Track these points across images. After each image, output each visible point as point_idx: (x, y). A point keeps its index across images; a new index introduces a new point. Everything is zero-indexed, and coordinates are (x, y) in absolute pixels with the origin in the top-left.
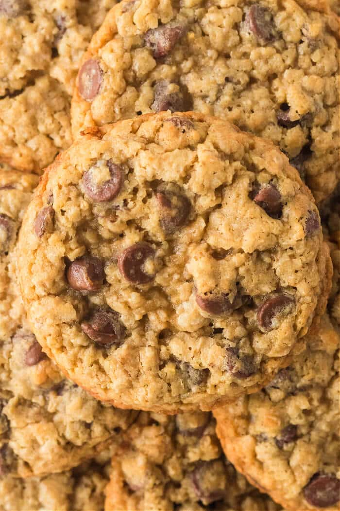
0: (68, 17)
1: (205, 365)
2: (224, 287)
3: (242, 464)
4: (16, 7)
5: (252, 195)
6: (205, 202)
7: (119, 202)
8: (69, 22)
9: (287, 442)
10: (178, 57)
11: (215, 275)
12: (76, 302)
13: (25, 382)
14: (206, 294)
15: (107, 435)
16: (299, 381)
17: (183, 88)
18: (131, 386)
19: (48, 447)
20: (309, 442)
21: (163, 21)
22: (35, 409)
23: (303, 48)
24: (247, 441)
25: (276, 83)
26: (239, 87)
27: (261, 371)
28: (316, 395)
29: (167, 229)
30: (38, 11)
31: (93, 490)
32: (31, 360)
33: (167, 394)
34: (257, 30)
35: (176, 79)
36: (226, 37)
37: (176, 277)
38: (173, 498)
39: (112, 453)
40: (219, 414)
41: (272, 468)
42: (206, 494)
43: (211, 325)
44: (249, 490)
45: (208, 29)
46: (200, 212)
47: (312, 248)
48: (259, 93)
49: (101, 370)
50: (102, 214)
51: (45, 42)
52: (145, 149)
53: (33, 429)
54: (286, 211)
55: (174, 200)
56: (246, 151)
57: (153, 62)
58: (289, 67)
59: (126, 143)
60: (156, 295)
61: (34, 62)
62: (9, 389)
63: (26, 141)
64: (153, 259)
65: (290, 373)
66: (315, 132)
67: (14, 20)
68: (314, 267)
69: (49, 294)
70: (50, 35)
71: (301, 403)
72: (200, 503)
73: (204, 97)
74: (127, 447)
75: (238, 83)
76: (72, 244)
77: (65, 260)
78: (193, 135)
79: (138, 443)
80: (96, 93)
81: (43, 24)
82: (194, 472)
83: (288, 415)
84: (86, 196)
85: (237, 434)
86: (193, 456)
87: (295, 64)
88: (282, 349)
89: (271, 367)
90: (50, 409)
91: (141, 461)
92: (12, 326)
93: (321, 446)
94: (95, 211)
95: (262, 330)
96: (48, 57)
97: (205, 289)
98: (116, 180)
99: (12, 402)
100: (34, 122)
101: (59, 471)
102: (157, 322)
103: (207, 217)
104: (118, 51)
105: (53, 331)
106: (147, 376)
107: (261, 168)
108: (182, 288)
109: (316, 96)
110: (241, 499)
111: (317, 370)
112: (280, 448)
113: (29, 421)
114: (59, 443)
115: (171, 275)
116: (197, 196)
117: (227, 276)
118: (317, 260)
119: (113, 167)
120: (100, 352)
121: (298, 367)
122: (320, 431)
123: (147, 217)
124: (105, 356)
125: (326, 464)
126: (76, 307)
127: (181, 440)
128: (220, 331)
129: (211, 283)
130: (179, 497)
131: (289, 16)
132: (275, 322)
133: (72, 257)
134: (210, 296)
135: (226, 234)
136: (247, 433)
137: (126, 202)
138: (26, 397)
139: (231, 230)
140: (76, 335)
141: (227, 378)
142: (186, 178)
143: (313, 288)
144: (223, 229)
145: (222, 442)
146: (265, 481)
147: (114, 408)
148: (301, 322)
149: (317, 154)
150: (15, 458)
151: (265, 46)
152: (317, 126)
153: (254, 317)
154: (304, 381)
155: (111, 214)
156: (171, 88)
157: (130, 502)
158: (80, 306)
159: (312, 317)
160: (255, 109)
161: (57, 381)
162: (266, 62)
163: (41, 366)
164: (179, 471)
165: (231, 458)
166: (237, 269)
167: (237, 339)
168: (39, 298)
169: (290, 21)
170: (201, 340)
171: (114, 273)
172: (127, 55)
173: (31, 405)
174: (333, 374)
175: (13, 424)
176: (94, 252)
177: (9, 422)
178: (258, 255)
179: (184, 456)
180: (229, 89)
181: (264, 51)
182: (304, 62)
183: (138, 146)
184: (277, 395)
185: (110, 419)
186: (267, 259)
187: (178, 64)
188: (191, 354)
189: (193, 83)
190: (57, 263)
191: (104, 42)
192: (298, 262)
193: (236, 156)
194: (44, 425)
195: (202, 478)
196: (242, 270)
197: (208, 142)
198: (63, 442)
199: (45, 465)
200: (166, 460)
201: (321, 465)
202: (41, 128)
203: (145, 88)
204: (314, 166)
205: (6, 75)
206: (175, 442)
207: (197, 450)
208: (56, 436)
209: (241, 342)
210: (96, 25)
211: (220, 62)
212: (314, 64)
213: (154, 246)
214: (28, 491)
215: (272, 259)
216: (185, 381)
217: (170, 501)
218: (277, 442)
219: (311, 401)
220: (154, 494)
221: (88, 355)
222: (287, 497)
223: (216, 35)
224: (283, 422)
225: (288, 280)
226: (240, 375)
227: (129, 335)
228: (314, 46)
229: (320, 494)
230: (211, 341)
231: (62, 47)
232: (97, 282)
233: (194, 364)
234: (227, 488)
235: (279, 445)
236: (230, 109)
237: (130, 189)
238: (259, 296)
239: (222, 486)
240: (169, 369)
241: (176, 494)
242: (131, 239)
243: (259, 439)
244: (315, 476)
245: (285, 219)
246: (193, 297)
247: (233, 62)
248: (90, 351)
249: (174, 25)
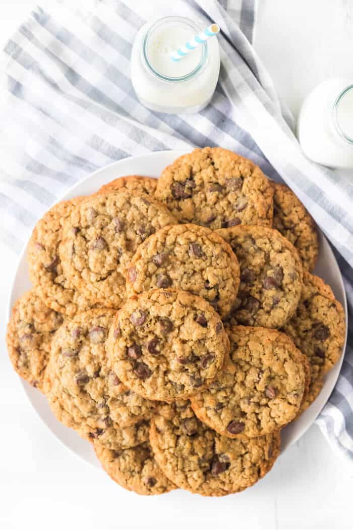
0: (122, 248)
1: (183, 383)
2: (187, 354)
3: (202, 418)
4: (102, 246)
5: (195, 319)
6: (177, 323)
7: (145, 325)
8: (123, 251)
9: (218, 409)
10: (166, 265)
11: (183, 350)
12: (131, 362)
13: (114, 392)
14: (180, 357)
15: (147, 410)
16: (221, 385)
17: (168, 276)
18: (154, 393)
19: (125, 416)
20: (228, 409)
21: (159, 252)
22: (119, 402)
23: (213, 258)
24: (203, 409)
25: (204, 272)
26: (189, 275)
27: (205, 383)
28: (228, 391)
29: (164, 333)
30: (111, 247)
31: (145, 432)
32: (116, 383)
33: (169, 395)
34: (195, 253)
35: (166, 273)
36: (183, 256)
37: (169, 351)
38: (176, 433)
39: (151, 417)
40: (192, 400)
41: (214, 420)
42: (190, 431)
43: (184, 368)
44: (207, 428)
45: (177, 254)
46: (176, 326)
47: (220, 337)
48: (197, 276)
49: (143, 387)
50: (139, 329)
51: (114, 259)
52: (154, 305)
53: (119, 410)
54: (209, 324)
55: (166, 323)
56: (192, 303)
57: (156, 268)
58: (208, 266)
59: (146, 303)
60: (162, 358)
61: (111, 267)
62: (108, 394)
63: (109, 297)
64: (159, 345)
65: (217, 383)
66: (219, 291)
67: (102, 251)
68: (221, 344)
69: (121, 360)
70: (116, 256)
71: (223, 394)
72: (187, 435)
73: (177, 280)
74: (157, 414)
75: (189, 274)
76: (128, 341)
77: (126, 347)
78: (171, 299)
79: (161, 412)
80: (135, 280)
81: (113, 252)
82: (184, 423)
83: (218, 399)
84: (133, 323)
85: (200, 407)
86: (183, 416)
87: (211, 265)
88: (212, 375)
89: (208, 382)
90: (125, 401)
91: (162, 419)
92: (108, 370)
93: (233, 410)
94: (136, 328)
95: (203, 368)
96: (115, 264)
97: (179, 356)
98: (143, 317)
99: (110, 399)
100: (112, 290)
101: (130, 425)
102: (163, 368)
103: (179, 328)
104: (142, 264)
105: (123, 374)
106: (160, 389)
107: (198, 308)
108: (171, 355)
109: (220, 277)
110: (204, 432)
111: (228, 381)
112: (217, 412)
113: (117, 407)
114: (129, 415)
115: (167, 350)
116: (174, 321)
117: (188, 350)
118: (222, 341)
119: (142, 312)
120: (142, 380)
121: (220, 380)
122: (231, 404)
123: (156, 329)
124: (144, 381)
125: (235, 417)
126: (131, 364)
127: (178, 410)
128: (187, 370)
129: (182, 353)
130: (179, 433)
131: (207, 247)
132: (208, 365)
133: (129, 346)
134: (182, 358)
135: (186, 335)
136: (203, 406)
137: (147, 325)
138: (115, 397)
139: (188, 333)
140: (132, 375)
141: (191, 388)
142: (170, 315)
143: (222, 352)
144: (185, 332)
145: (194, 410)
146: (212, 426)
147: (150, 401)
148: (218, 365)
149: (221, 299)
150: (112, 421)
151: (198, 259)
152: (220, 288)
153: (200, 364)
154: (223, 385)
155: (142, 329)
156: (163, 277)
157: (159, 436)
158: (133, 364)
159: (222, 362)
160: (196, 283)
161: (127, 391)
162: (199, 265)
163: (120, 386)
164: (178, 422)
165: (198, 417)
166: (191, 347)
167: (194, 373)
168: (117, 361)
169: (208, 248)
170: (180, 374)
171: (145, 351)
172: (146, 266)
173: (117, 400)
174: (234, 382)
175: (110, 408)
176: (137, 343)
177: (109, 407)
178: (199, 341)
179: (179, 416)
180: (185, 276)
181: (198, 261)
182: (214, 264)
183: (151, 304)
184: (213, 391)
185: (148, 404)
186: (203, 343)
187: (166, 268)
188: (177, 379)
189: (172, 275)
190: (123, 349)
191: (137, 260)
192: (214, 343)
193: (188, 305)
194: (122, 408)
195: (188, 425)
196: (193, 348)
197: (177, 301)
198: (130, 414)
199: (124, 423)
200: (172, 419)
201: (233, 418)
202: (115, 292)
203: (154, 278)
204: (220, 303)
205: (100, 272)
206: (175, 411)
207: (185, 414)
208: (127, 412)
209: (196, 374)
210: (134, 250)
211: (182, 266)
212: (218, 264)
213: (159, 340)
214: (118, 434)
215: (205, 342)
216: (175, 390)
217: (175, 435)
218: (215, 410)
219: (226, 393)
220: (168, 432)
221: (137, 382)
222: (221, 431)
223: (179, 256)
224: (216, 402)
225: (211, 349)
226: (196, 386)
227: (153, 373)
228: (217, 258)
229: (233, 429)
230: (184, 374)
231: (121, 260)
232: (139, 355)
233: (178, 383)
234: (198, 428)
235: (216, 411)
236: (187, 284)
237: (149, 320)
238: (201, 356)
239: (196, 427)
240: (169, 385)
241: (177, 432)
242: (151, 338)
243: (208, 409)
244: (231, 422)
245: (208, 327)
246: (176, 359)
247: (186, 266)
248: (138, 380)
249: (164, 253)
